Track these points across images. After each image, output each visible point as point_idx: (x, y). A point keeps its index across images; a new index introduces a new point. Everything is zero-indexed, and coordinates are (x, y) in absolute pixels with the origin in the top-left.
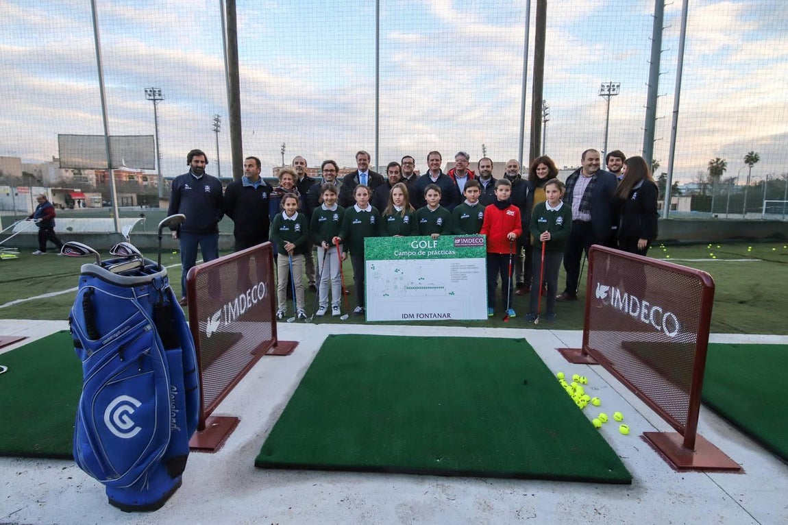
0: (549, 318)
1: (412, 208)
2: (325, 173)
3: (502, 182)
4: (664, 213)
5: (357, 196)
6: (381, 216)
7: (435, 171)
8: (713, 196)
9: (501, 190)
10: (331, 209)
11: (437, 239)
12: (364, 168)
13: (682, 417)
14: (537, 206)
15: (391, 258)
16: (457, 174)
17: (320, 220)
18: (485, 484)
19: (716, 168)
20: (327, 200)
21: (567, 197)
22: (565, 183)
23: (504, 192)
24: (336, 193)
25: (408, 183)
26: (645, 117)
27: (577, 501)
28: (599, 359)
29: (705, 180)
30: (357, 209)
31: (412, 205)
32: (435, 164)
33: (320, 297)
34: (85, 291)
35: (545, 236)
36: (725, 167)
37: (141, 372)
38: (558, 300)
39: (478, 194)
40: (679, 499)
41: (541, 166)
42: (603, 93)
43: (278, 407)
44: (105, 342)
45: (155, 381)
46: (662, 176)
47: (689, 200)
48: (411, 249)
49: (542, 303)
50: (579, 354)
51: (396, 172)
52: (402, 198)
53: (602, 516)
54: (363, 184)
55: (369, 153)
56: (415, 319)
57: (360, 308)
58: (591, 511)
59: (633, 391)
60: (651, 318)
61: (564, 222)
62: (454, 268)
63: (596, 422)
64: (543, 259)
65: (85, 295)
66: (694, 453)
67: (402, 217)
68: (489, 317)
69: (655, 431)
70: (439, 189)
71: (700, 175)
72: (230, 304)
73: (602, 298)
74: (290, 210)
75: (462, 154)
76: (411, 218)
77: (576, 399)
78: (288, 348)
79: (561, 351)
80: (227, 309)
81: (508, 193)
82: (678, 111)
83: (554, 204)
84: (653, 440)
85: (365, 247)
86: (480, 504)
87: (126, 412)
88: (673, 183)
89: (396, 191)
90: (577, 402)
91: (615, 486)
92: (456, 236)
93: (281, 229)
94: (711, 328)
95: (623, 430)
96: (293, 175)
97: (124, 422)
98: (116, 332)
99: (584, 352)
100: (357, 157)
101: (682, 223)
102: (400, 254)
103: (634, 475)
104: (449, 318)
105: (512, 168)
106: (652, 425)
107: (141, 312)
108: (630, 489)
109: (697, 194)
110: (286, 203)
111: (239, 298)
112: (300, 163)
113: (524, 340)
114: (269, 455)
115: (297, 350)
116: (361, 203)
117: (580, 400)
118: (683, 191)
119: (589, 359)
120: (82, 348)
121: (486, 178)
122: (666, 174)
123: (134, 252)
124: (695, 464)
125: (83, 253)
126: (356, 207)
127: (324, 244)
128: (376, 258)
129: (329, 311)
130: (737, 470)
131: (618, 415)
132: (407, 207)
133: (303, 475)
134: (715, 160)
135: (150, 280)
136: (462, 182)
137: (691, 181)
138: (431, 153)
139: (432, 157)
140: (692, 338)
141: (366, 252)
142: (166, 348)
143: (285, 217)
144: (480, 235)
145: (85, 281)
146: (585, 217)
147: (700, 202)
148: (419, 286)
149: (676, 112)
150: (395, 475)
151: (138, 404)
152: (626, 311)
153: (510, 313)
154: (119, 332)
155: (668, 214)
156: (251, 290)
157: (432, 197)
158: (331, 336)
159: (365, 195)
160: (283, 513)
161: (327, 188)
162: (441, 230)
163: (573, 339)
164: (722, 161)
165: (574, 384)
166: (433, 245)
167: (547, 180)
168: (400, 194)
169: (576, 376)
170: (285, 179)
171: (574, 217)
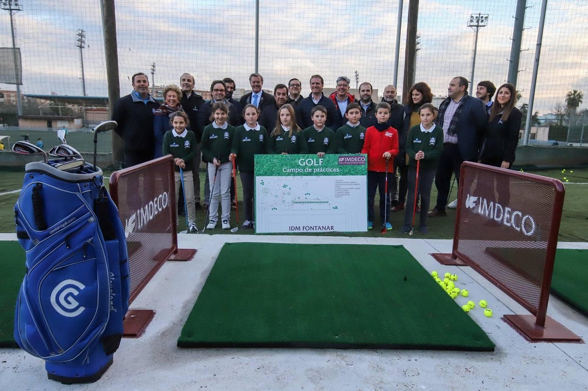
0: (422, 231)
1: (299, 128)
2: (215, 93)
3: (382, 106)
4: (523, 141)
5: (246, 116)
6: (269, 136)
7: (316, 94)
8: (569, 126)
9: (380, 113)
10: (221, 127)
11: (323, 157)
12: (258, 90)
13: (535, 302)
14: (413, 128)
15: (279, 175)
16: (338, 98)
17: (211, 138)
18: (376, 354)
19: (574, 99)
20: (218, 118)
21: (439, 120)
22: (438, 108)
23: (383, 114)
24: (226, 112)
25: (296, 104)
26: (511, 49)
27: (451, 364)
28: (467, 262)
29: (563, 111)
30: (247, 127)
31: (299, 125)
32: (316, 87)
33: (210, 211)
34: (33, 186)
35: (419, 155)
36: (581, 100)
37: (85, 259)
38: (430, 216)
39: (359, 116)
40: (532, 360)
41: (415, 92)
42: (472, 24)
43: (188, 302)
44: (52, 231)
45: (97, 266)
46: (524, 106)
47: (547, 129)
48: (298, 166)
49: (415, 219)
50: (450, 258)
51: (284, 94)
52: (289, 118)
53: (471, 373)
54: (255, 105)
55: (262, 76)
56: (302, 231)
57: (249, 222)
58: (463, 370)
59: (496, 285)
60: (513, 221)
61: (436, 143)
62: (338, 183)
63: (465, 308)
64: (417, 176)
65: (34, 189)
66: (545, 330)
67: (290, 136)
68: (369, 230)
69: (514, 314)
70: (325, 110)
71: (558, 107)
72: (142, 209)
73: (471, 207)
74: (178, 126)
75: (343, 79)
76: (298, 138)
77: (448, 291)
78: (189, 255)
79: (434, 255)
80: (140, 214)
81: (387, 116)
82: (541, 44)
83: (428, 126)
84: (512, 321)
85: (255, 163)
86: (374, 368)
87: (71, 294)
88: (533, 114)
89: (284, 111)
90: (449, 293)
91: (482, 353)
92: (340, 155)
93: (171, 146)
94: (559, 237)
95: (487, 313)
96: (178, 93)
97: (69, 303)
98: (63, 223)
99: (454, 256)
100: (250, 80)
101: (540, 149)
102: (288, 171)
103: (497, 346)
104: (332, 231)
105: (390, 94)
106: (511, 311)
107: (85, 206)
108: (494, 355)
109: (555, 125)
110: (174, 121)
111: (148, 205)
112: (188, 81)
113: (402, 246)
114: (190, 337)
115: (196, 256)
116: (250, 122)
117: (451, 292)
118: (542, 121)
119: (458, 261)
120: (29, 238)
121: (366, 101)
122: (527, 105)
123: (74, 153)
124: (545, 337)
125: (32, 151)
126: (245, 125)
127: (215, 161)
128: (265, 174)
129: (219, 226)
130: (578, 341)
131: (483, 302)
132: (294, 128)
133: (221, 351)
134: (573, 93)
135: (92, 178)
136: (343, 106)
137: (550, 112)
138: (313, 77)
139: (314, 80)
140: (544, 245)
141: (256, 168)
142: (106, 240)
143: (175, 134)
144: (362, 155)
145: (33, 178)
146: (453, 139)
147: (557, 132)
148: (306, 200)
149: (539, 45)
150: (300, 349)
151: (82, 287)
152: (492, 217)
153: (387, 226)
154: (66, 223)
155: (527, 141)
156: (157, 198)
157: (319, 118)
158: (227, 245)
159: (253, 114)
160: (209, 379)
161: (218, 107)
162: (326, 149)
163: (445, 246)
164: (579, 94)
165: (446, 280)
166: (319, 163)
167: (421, 106)
168: (287, 115)
169: (447, 274)
170: (170, 96)
171: (445, 141)
